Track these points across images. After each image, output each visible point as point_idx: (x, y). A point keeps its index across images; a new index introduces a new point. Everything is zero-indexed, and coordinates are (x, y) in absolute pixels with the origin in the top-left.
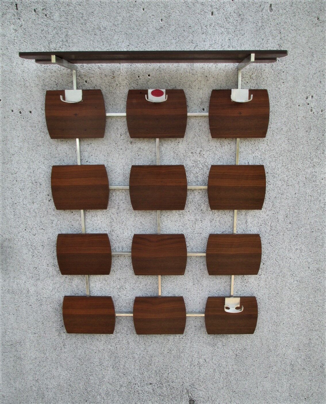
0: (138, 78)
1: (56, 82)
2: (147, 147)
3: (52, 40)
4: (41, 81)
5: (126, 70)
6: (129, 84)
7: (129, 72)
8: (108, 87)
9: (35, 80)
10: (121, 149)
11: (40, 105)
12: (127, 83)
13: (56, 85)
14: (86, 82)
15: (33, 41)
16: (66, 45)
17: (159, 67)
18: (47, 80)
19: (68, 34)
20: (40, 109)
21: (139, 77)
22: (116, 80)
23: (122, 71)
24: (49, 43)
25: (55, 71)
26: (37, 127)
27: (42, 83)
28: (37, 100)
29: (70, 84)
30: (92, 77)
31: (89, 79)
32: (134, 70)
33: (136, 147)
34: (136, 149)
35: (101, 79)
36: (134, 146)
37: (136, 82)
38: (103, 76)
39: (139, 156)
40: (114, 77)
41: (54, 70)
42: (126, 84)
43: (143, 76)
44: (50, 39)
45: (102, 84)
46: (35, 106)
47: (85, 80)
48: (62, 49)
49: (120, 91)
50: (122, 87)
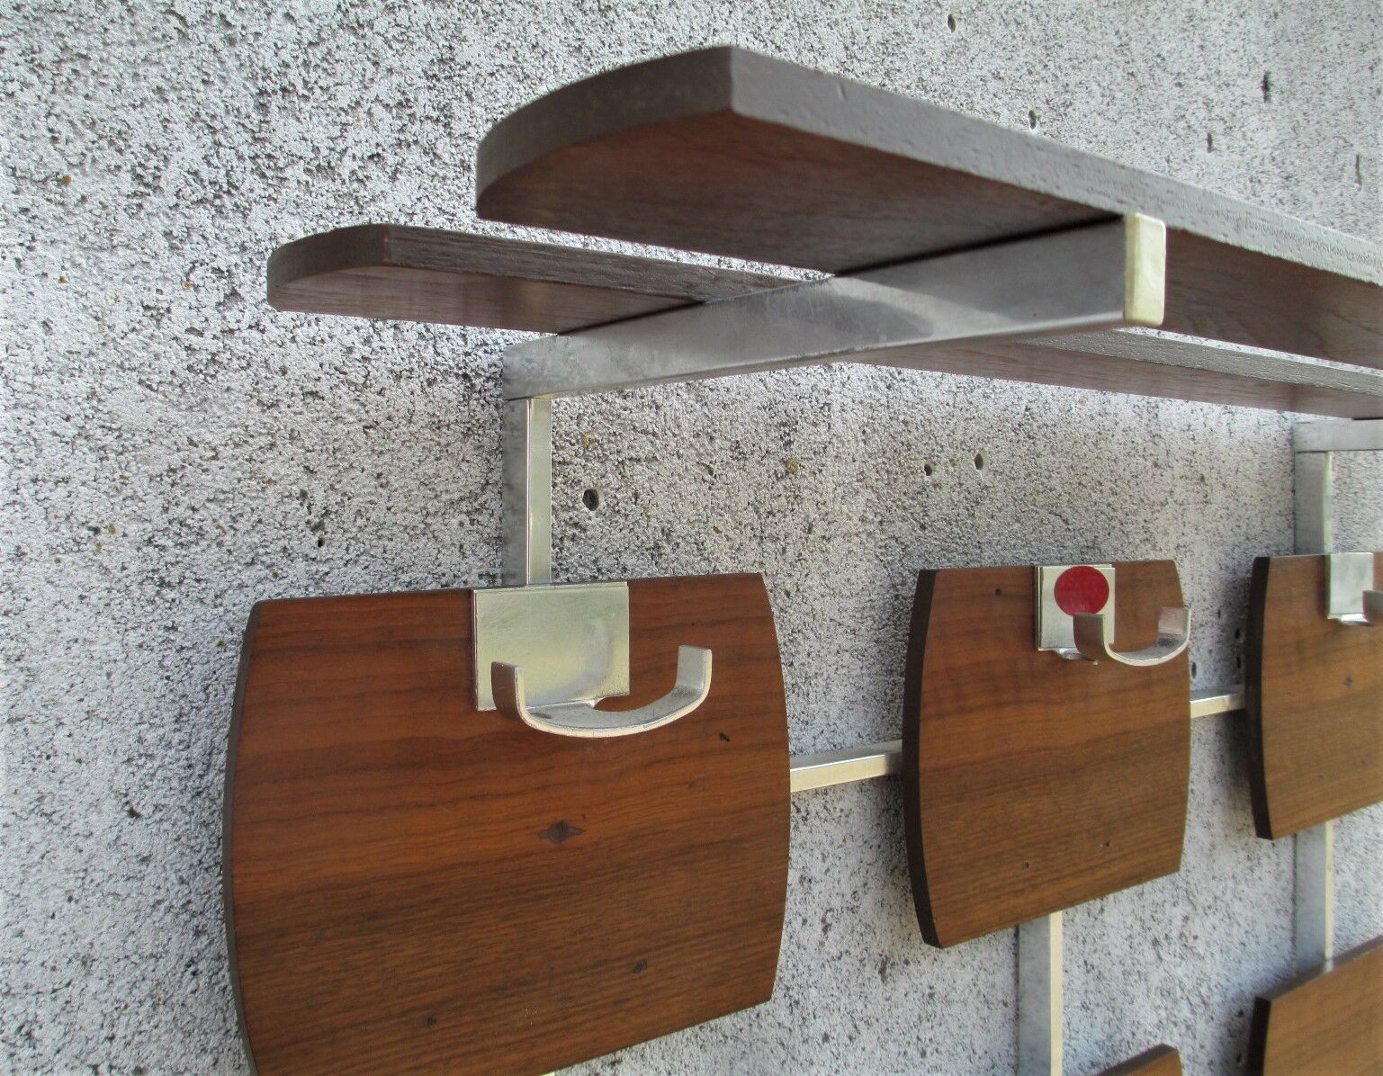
0: (926, 478)
1: (319, 497)
2: (968, 976)
3: (294, 76)
4: (139, 484)
5: (862, 415)
6: (881, 523)
7: (881, 429)
8: (754, 544)
9: (66, 481)
10: (826, 1038)
11: (104, 764)
12: (870, 516)
13: (317, 527)
14: (591, 499)
15: (79, 43)
16: (431, 152)
17: (1027, 409)
18: (220, 479)
19: (464, 53)
20: (111, 810)
21: (928, 470)
22: (805, 493)
23: (838, 427)
24: (262, 92)
25: (310, 386)
26: (49, 1036)
27: (154, 504)
28: (71, 708)
29: (455, 522)
30: (638, 460)
31: (613, 480)
32: (905, 423)
33: (911, 996)
34: (910, 1007)
35: (708, 477)
36: (903, 984)
37: (918, 509)
38: (720, 452)
39: (923, 1054)
40: (790, 468)
41: (295, 373)
42: (863, 520)
43: (951, 469)
44: (273, 65)
45: (715, 521)
46: (46, 787)
47: (587, 482)
48: (393, 178)
49: (824, 576)
50: (837, 547)
